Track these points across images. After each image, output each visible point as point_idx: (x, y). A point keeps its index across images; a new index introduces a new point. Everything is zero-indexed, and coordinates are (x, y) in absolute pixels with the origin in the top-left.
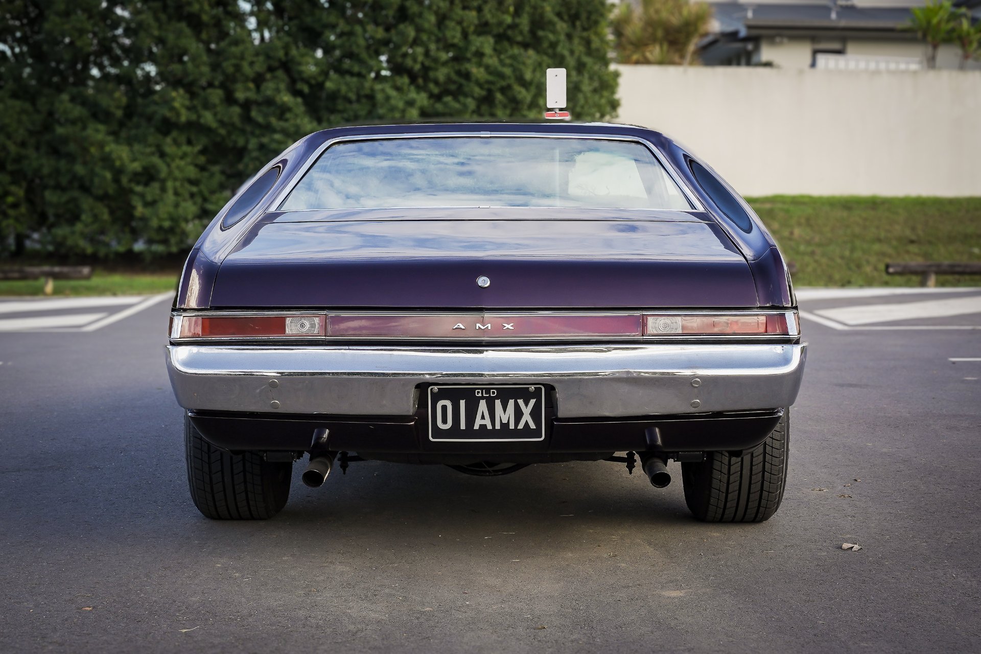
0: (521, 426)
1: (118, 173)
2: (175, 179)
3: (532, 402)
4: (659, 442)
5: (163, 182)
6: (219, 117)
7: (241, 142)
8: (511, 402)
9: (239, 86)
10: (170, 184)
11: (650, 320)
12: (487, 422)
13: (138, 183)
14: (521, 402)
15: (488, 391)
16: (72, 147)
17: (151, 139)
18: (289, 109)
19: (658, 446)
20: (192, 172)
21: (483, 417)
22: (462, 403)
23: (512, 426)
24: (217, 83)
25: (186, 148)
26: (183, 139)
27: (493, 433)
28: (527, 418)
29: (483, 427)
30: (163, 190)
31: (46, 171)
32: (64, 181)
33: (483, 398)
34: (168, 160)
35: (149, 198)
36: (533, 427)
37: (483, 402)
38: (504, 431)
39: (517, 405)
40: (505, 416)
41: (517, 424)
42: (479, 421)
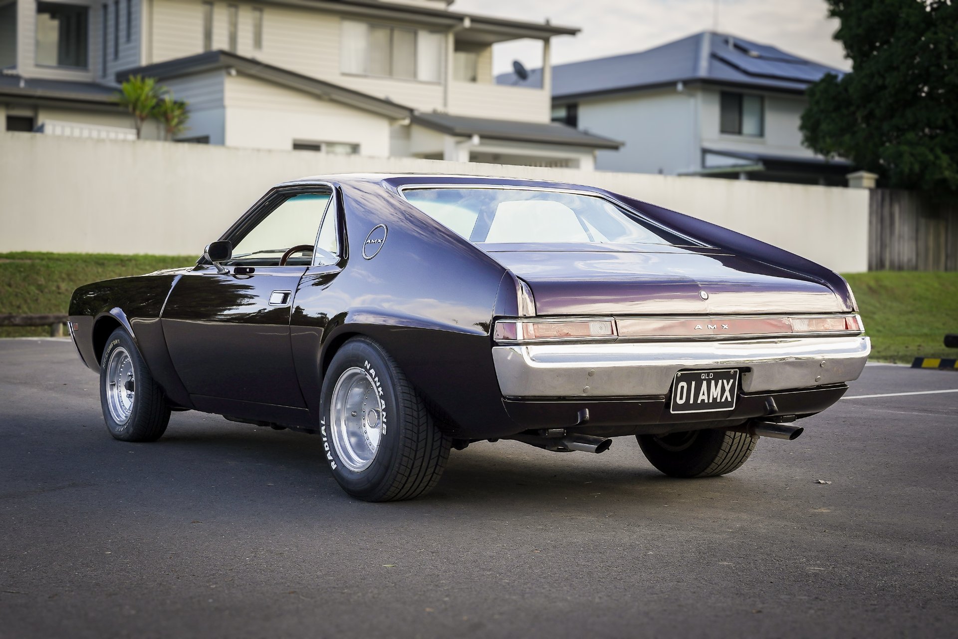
0: (723, 400)
3: (732, 381)
4: (776, 409)
8: (720, 381)
12: (705, 398)
14: (725, 381)
15: (708, 374)
21: (703, 394)
22: (693, 383)
23: (718, 400)
27: (709, 406)
28: (727, 393)
29: (703, 400)
33: (704, 380)
36: (729, 399)
37: (705, 383)
38: (715, 404)
39: (723, 383)
40: (715, 392)
41: (721, 398)
42: (701, 397)
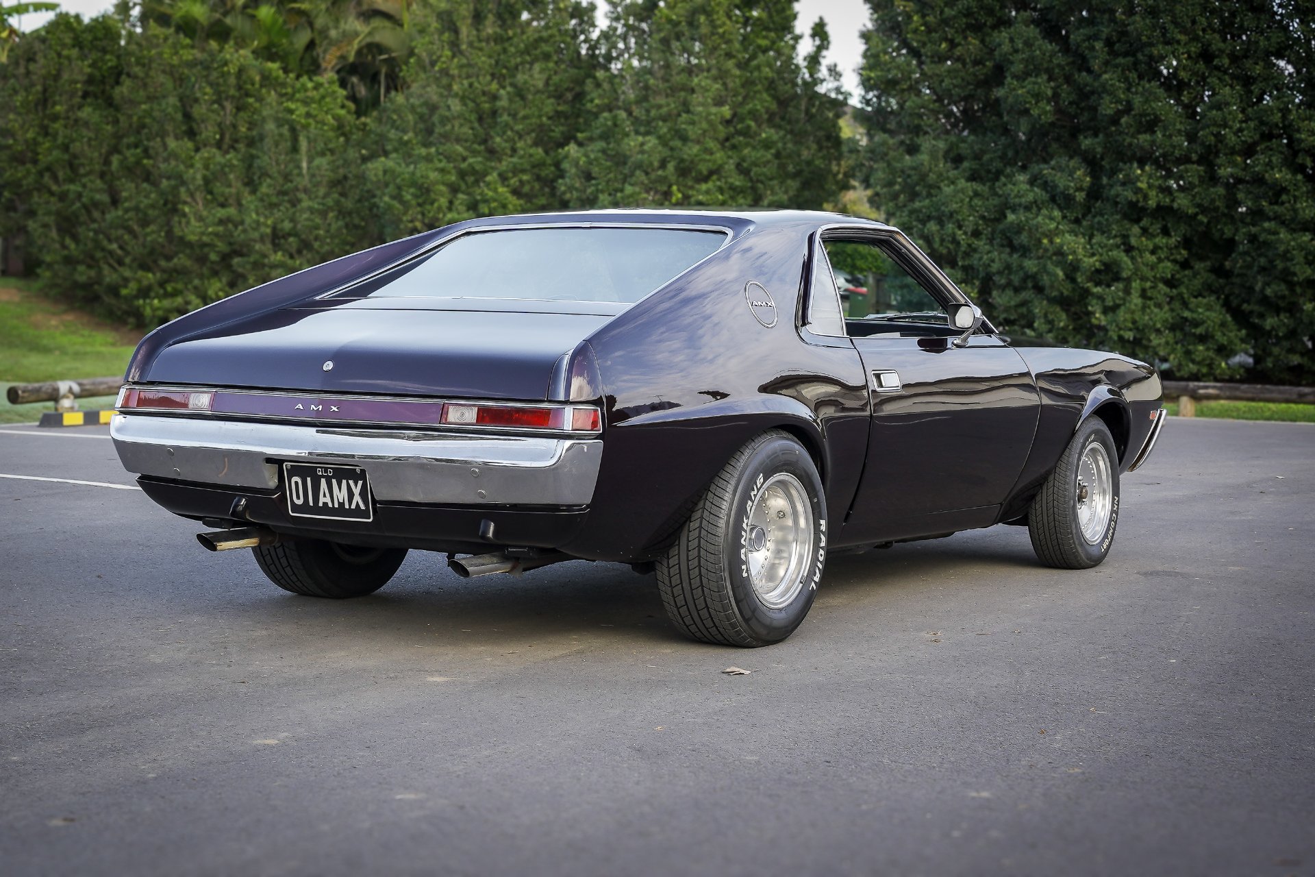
0: (353, 507)
1: (1072, 270)
2: (1143, 279)
3: (360, 483)
4: (491, 535)
5: (1128, 280)
6: (1198, 200)
7: (1228, 232)
8: (344, 482)
9: (1222, 159)
10: (1136, 285)
11: (451, 409)
12: (328, 500)
13: (1097, 284)
14: (351, 482)
15: (326, 469)
16: (1024, 238)
17: (1115, 229)
18: (1284, 190)
19: (489, 538)
20: (1167, 268)
21: (325, 496)
22: (309, 479)
23: (347, 506)
24: (1194, 157)
25: (1161, 241)
26: (1156, 228)
27: (333, 511)
28: (357, 498)
29: (325, 504)
30: (1127, 291)
31: (995, 267)
32: (1016, 279)
33: (323, 476)
34: (1134, 253)
35: (1109, 303)
36: (363, 507)
37: (323, 481)
38: (341, 510)
39: (348, 485)
40: (341, 495)
41: (350, 504)
42: (322, 500)
